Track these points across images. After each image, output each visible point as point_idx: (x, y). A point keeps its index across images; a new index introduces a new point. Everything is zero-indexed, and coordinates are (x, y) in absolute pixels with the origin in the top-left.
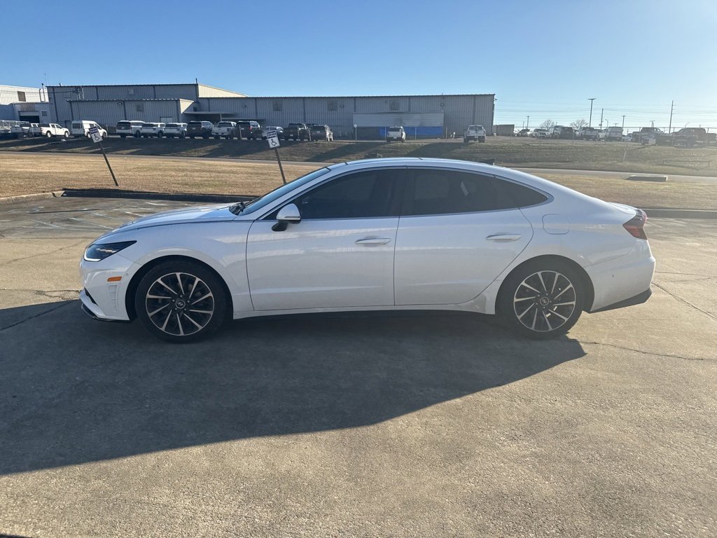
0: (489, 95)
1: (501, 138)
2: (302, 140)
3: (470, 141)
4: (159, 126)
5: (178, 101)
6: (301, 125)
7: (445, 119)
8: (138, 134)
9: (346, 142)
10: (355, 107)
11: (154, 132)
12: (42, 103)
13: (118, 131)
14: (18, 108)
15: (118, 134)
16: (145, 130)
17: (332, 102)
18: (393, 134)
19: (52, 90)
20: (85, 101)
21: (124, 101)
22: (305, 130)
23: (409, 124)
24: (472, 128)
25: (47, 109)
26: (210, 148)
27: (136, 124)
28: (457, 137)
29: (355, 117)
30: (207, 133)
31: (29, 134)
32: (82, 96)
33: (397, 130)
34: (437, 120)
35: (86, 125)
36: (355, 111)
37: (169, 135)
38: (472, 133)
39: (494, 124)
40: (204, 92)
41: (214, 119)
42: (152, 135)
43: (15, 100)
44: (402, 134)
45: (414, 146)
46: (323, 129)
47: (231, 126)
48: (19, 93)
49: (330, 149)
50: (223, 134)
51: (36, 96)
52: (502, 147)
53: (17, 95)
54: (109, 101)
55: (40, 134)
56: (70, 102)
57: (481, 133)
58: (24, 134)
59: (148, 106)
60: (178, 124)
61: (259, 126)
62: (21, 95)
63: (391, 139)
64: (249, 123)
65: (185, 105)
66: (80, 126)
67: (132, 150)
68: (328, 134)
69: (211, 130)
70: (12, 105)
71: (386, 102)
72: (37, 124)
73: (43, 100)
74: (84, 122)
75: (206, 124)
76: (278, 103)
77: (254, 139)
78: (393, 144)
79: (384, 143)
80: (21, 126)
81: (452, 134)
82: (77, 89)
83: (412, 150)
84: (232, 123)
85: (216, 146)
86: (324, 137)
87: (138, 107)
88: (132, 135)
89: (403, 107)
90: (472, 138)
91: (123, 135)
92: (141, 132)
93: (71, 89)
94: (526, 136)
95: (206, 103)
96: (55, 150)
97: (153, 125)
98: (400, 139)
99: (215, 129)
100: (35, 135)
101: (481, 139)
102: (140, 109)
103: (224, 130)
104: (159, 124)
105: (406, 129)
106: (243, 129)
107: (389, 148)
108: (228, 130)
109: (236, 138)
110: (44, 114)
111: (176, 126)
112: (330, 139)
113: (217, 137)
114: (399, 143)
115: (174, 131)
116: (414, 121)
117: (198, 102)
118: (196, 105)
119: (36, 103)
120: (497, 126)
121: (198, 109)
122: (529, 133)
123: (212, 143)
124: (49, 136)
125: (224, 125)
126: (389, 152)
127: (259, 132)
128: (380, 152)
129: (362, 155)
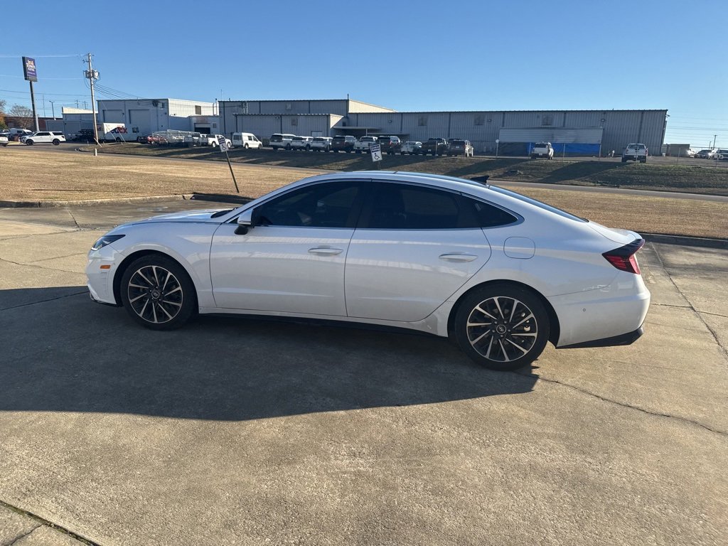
0: (661, 110)
1: (671, 159)
2: (440, 155)
3: (628, 161)
4: (307, 140)
5: (328, 116)
6: (440, 140)
7: (603, 135)
8: (288, 147)
9: (486, 158)
10: (503, 122)
11: (302, 145)
12: (214, 116)
13: (271, 143)
14: (194, 120)
15: (272, 146)
16: (295, 143)
17: (479, 117)
18: (538, 150)
19: (223, 105)
20: (249, 115)
21: (281, 116)
22: (444, 145)
23: (560, 140)
24: (632, 147)
25: (217, 122)
26: (349, 162)
27: (287, 137)
28: (616, 155)
29: (502, 133)
30: (350, 147)
31: (198, 143)
32: (246, 110)
33: (544, 146)
34: (594, 137)
35: (245, 136)
36: (503, 126)
37: (316, 149)
38: (631, 152)
39: (665, 143)
40: (354, 108)
41: (358, 134)
42: (301, 148)
43: (193, 113)
44: (549, 151)
45: (562, 164)
46: (463, 144)
47: (372, 141)
48: (196, 106)
49: (467, 164)
50: (364, 148)
51: (210, 110)
52: (666, 169)
53: (194, 109)
54: (268, 115)
55: (207, 144)
56: (236, 116)
57: (642, 152)
58: (194, 143)
59: (301, 120)
60: (324, 138)
61: (399, 141)
62: (198, 109)
63: (537, 155)
64: (389, 138)
65: (335, 120)
66: (240, 138)
67: (280, 162)
68: (467, 149)
69: (353, 145)
70: (190, 117)
71: (538, 117)
72: (205, 135)
73: (215, 113)
74: (243, 134)
75: (349, 139)
76: (423, 118)
77: (393, 154)
78: (538, 161)
79: (527, 160)
80: (193, 136)
81: (611, 152)
82: (242, 104)
83: (558, 168)
84: (374, 138)
85: (356, 160)
86: (462, 152)
87: (293, 121)
88: (282, 147)
89: (557, 122)
90: (631, 157)
91: (276, 147)
92: (291, 145)
93: (240, 104)
94: (707, 157)
95: (354, 118)
96: (216, 159)
97: (302, 139)
98: (546, 156)
99: (357, 144)
100: (203, 145)
101: (643, 159)
102: (294, 123)
103: (365, 144)
104: (308, 137)
105: (554, 146)
106: (383, 144)
107: (532, 165)
108: (369, 144)
110: (215, 126)
111: (323, 140)
112: (470, 155)
113: (359, 151)
114: (545, 160)
115: (320, 145)
116: (566, 138)
117: (348, 117)
118: (345, 120)
119: (209, 116)
120: (668, 145)
121: (347, 124)
122: (710, 154)
123: (353, 157)
124: (214, 146)
125: (367, 140)
126: (532, 169)
127: (399, 146)
128: (521, 168)
129: (500, 171)
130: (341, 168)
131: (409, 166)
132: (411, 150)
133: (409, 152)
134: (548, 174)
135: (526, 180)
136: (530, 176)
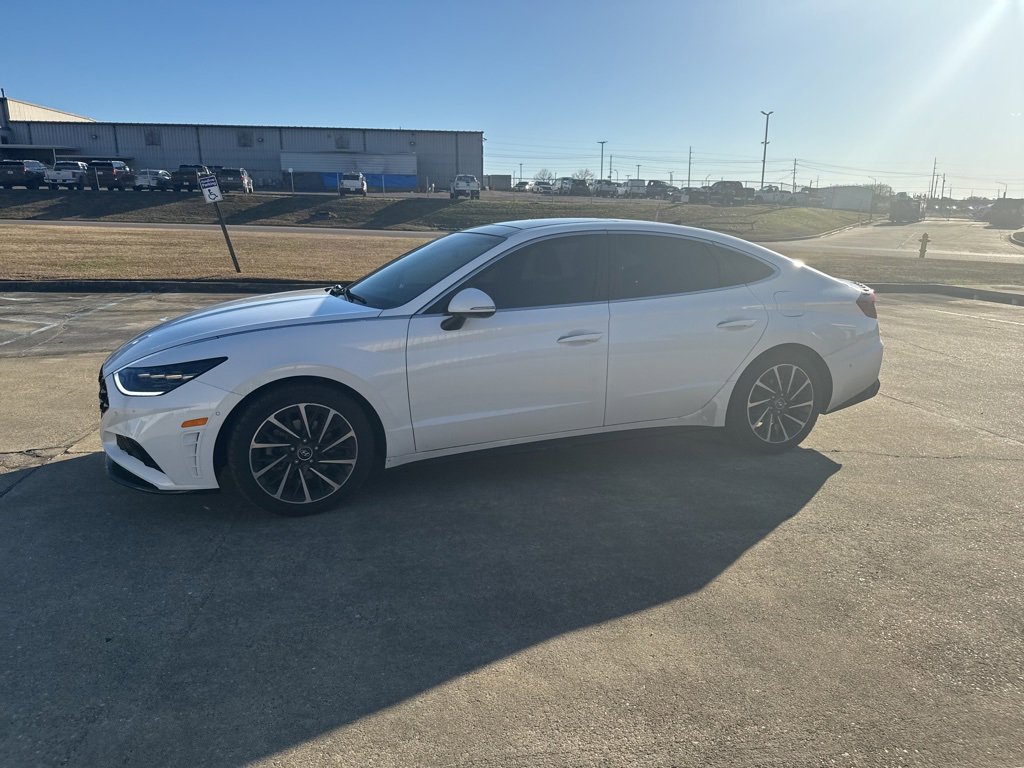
0: (476, 133)
1: (497, 194)
3: (460, 197)
6: (201, 169)
7: (419, 163)
9: (276, 195)
10: (282, 143)
17: (244, 134)
18: (347, 184)
23: (369, 170)
24: (460, 179)
26: (43, 204)
28: (437, 190)
29: (284, 157)
30: (35, 180)
33: (354, 178)
34: (407, 165)
36: (283, 148)
38: (462, 186)
39: (485, 174)
40: (19, 112)
41: (44, 156)
44: (363, 185)
45: (385, 203)
46: (237, 174)
47: (78, 168)
49: (252, 205)
50: (64, 181)
52: (504, 206)
57: (474, 186)
61: (128, 169)
63: (348, 191)
64: (111, 165)
68: (246, 181)
69: (42, 175)
71: (329, 136)
75: (32, 166)
76: (152, 133)
77: (121, 189)
78: (351, 198)
79: (336, 198)
81: (431, 186)
83: (381, 208)
84: (79, 163)
85: (55, 201)
86: (240, 187)
89: (355, 144)
90: (463, 193)
94: (525, 191)
95: (24, 130)
98: (360, 191)
99: (50, 174)
101: (475, 194)
103: (66, 174)
105: (367, 177)
106: (100, 174)
107: (345, 204)
108: (74, 174)
109: (90, 189)
112: (250, 190)
113: (54, 185)
114: (359, 198)
116: (376, 165)
118: (6, 133)
120: (489, 177)
121: (10, 140)
122: (527, 187)
123: (45, 195)
125: (66, 166)
126: (347, 210)
127: (130, 178)
128: (333, 210)
129: (305, 214)
130: (31, 215)
131: (158, 208)
132: (154, 183)
133: (149, 187)
134: (372, 216)
135: (345, 225)
136: (348, 220)
